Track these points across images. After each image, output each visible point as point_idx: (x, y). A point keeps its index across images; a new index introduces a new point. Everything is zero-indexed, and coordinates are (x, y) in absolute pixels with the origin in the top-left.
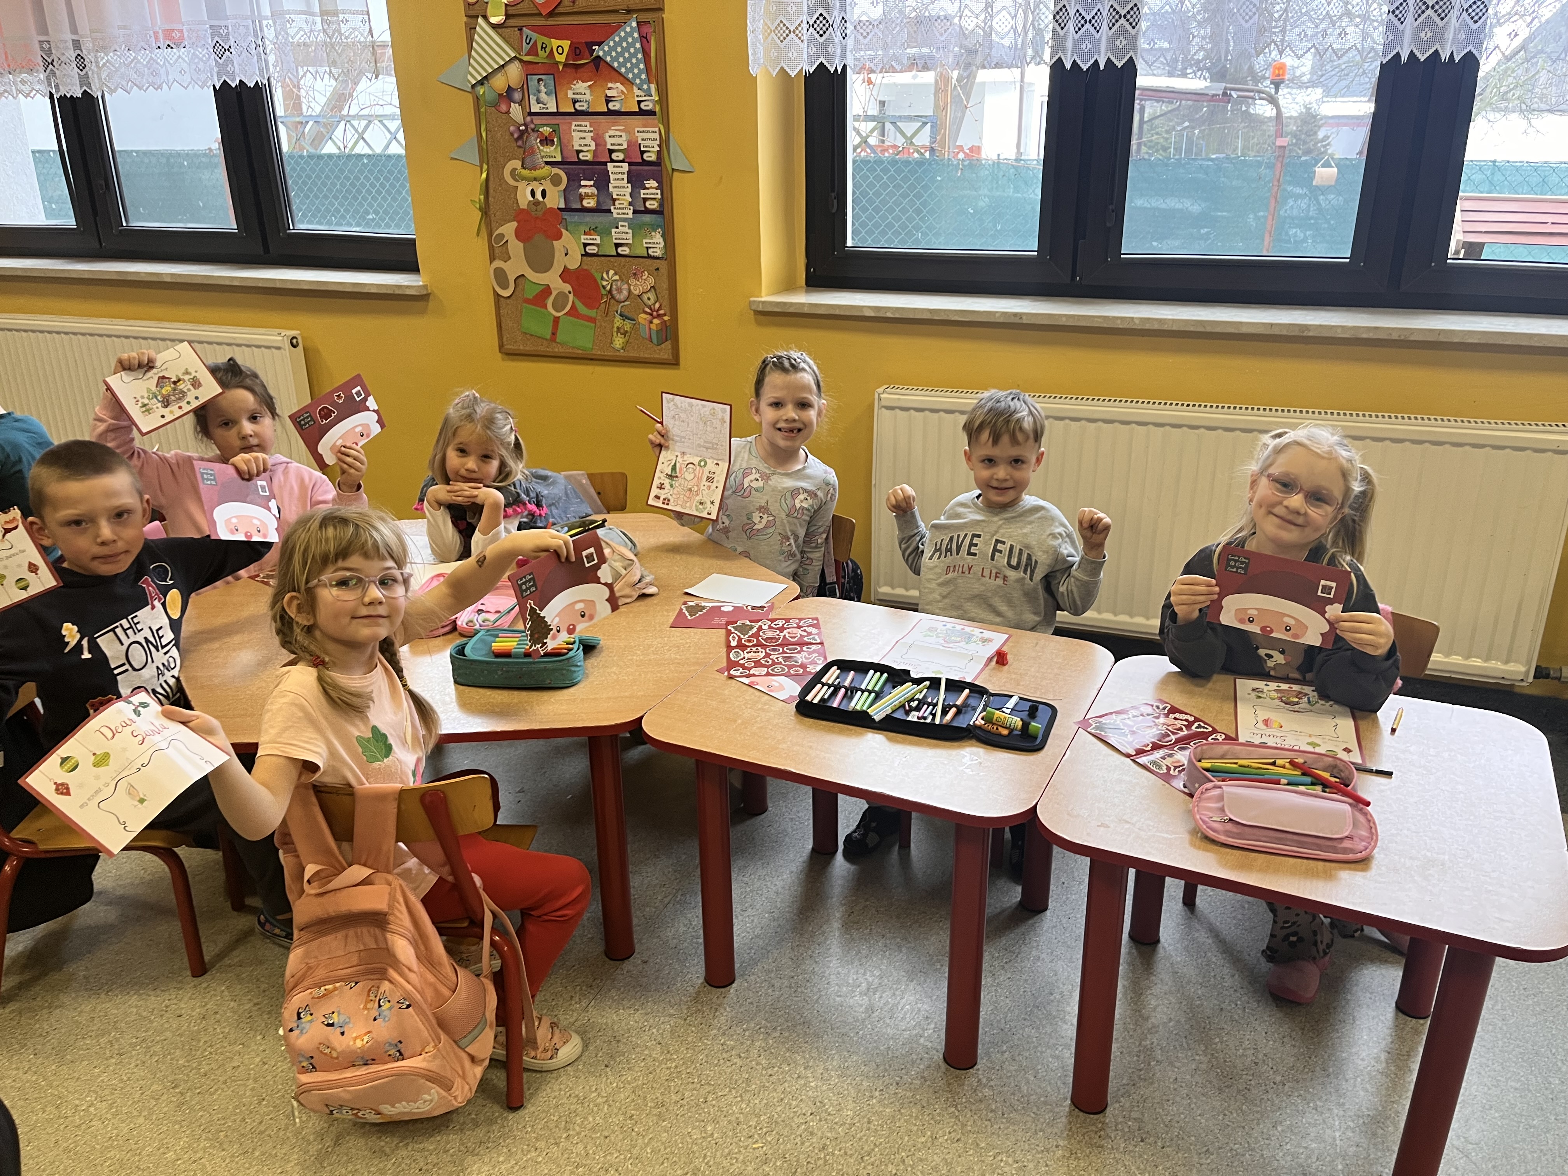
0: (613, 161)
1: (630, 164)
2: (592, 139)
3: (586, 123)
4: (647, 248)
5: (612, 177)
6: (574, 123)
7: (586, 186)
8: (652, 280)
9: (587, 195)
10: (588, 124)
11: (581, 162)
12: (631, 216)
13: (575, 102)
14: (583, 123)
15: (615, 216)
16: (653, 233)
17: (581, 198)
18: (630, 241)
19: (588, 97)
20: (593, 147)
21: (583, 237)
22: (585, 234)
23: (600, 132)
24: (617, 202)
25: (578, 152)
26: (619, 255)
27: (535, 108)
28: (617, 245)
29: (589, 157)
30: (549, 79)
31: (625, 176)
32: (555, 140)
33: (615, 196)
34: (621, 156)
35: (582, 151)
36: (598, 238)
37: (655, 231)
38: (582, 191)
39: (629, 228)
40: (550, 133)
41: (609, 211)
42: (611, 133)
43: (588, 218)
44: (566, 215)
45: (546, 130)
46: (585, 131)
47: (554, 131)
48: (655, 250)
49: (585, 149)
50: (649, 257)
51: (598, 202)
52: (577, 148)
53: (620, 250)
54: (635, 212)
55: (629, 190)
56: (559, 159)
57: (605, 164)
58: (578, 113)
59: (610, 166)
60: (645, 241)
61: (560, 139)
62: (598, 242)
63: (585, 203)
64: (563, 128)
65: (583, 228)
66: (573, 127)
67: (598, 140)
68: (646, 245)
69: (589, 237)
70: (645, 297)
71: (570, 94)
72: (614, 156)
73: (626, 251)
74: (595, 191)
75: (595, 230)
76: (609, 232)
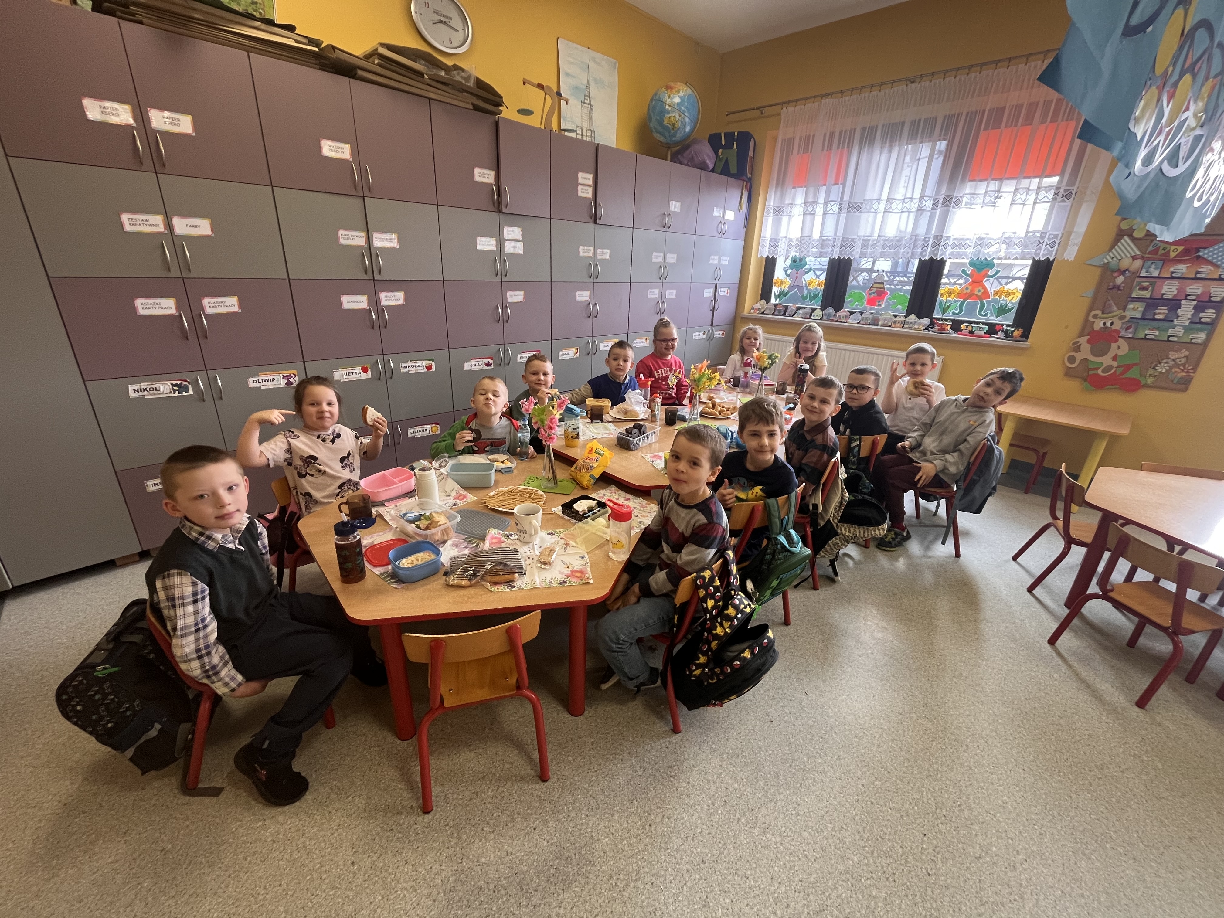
0: (1186, 299)
1: (1198, 301)
2: (1177, 289)
3: (1176, 283)
4: (1192, 339)
5: (1183, 306)
6: (1167, 282)
7: (1161, 309)
8: (1187, 353)
9: (1160, 313)
11: (1163, 299)
12: (1187, 324)
13: (1173, 272)
14: (1174, 282)
15: (1175, 323)
16: (1200, 333)
17: (1155, 314)
18: (1181, 335)
19: (1184, 270)
20: (1175, 293)
21: (1146, 331)
22: (1149, 329)
23: (1184, 287)
24: (1179, 318)
25: (1163, 294)
26: (1168, 341)
27: (1143, 274)
28: (1169, 336)
29: (1170, 297)
30: (1160, 263)
31: (1192, 307)
32: (1150, 289)
33: (1180, 315)
34: (1194, 297)
35: (1166, 294)
36: (1158, 332)
37: (1202, 332)
38: (1157, 311)
39: (1183, 329)
40: (1148, 286)
41: (1172, 321)
42: (1191, 287)
43: (1155, 323)
44: (1141, 322)
45: (1146, 284)
46: (1173, 286)
47: (1151, 285)
48: (1197, 340)
49: (1169, 293)
50: (1191, 343)
51: (1166, 317)
52: (1163, 292)
53: (1171, 339)
54: (1190, 323)
55: (1192, 313)
56: (1148, 296)
57: (1180, 300)
58: (1172, 278)
59: (1183, 302)
60: (1191, 336)
61: (1153, 288)
62: (1157, 334)
63: (1156, 317)
64: (1158, 283)
66: (1166, 284)
67: (1180, 290)
69: (1151, 331)
70: (1178, 360)
71: (1172, 269)
72: (1188, 297)
73: (1175, 339)
74: (1166, 312)
75: (1157, 329)
76: (1167, 330)
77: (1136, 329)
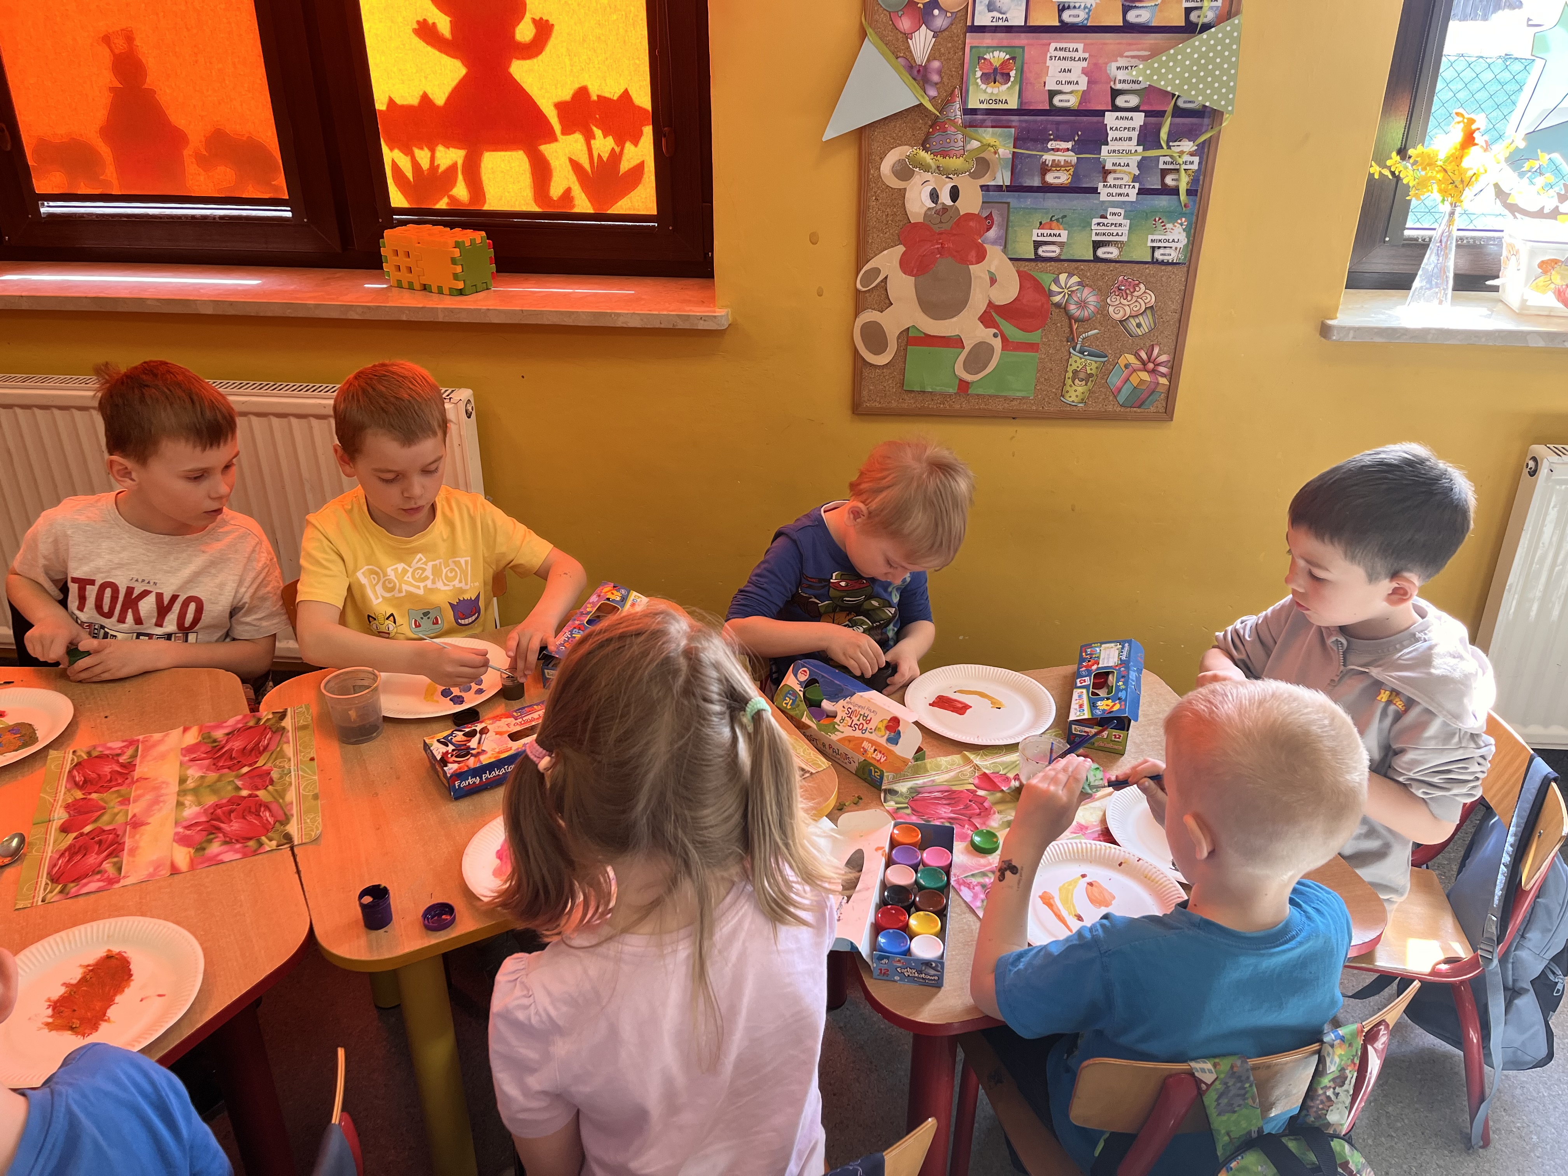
0: (1116, 109)
1: (1148, 114)
2: (1085, 72)
3: (1077, 45)
4: (1153, 248)
5: (1111, 135)
6: (1055, 45)
7: (1058, 150)
8: (1151, 299)
9: (1056, 165)
10: (1080, 46)
11: (1054, 111)
12: (1133, 197)
13: (1063, 8)
14: (1072, 46)
15: (1103, 197)
16: (1169, 226)
17: (1045, 169)
18: (1124, 238)
20: (1083, 85)
21: (1035, 232)
22: (1041, 226)
23: (1101, 61)
24: (1110, 179)
25: (1052, 94)
26: (1097, 259)
27: (983, 18)
28: (1097, 245)
29: (1072, 102)
31: (1135, 135)
32: (1013, 73)
33: (1109, 166)
34: (1134, 101)
35: (1060, 92)
36: (1064, 234)
37: (1173, 220)
38: (1048, 158)
39: (1125, 218)
40: (1004, 63)
41: (1094, 191)
42: (1120, 61)
43: (1052, 201)
45: (997, 57)
46: (1073, 59)
47: (1013, 58)
48: (1167, 251)
49: (1067, 88)
50: (1155, 262)
51: (1075, 176)
52: (1051, 86)
53: (1101, 253)
54: (1141, 192)
55: (1139, 155)
56: (1013, 104)
57: (1101, 114)
58: (1065, 28)
59: (1110, 119)
60: (1150, 237)
61: (1021, 72)
62: (1064, 238)
63: (1050, 178)
64: (1031, 53)
65: (1037, 218)
66: (1052, 52)
67: (1094, 74)
68: (1150, 244)
69: (1045, 232)
70: (1133, 322)
72: (1120, 101)
73: (1113, 253)
74: (1072, 158)
75: (1061, 220)
76: (1086, 225)
77: (1007, 226)
